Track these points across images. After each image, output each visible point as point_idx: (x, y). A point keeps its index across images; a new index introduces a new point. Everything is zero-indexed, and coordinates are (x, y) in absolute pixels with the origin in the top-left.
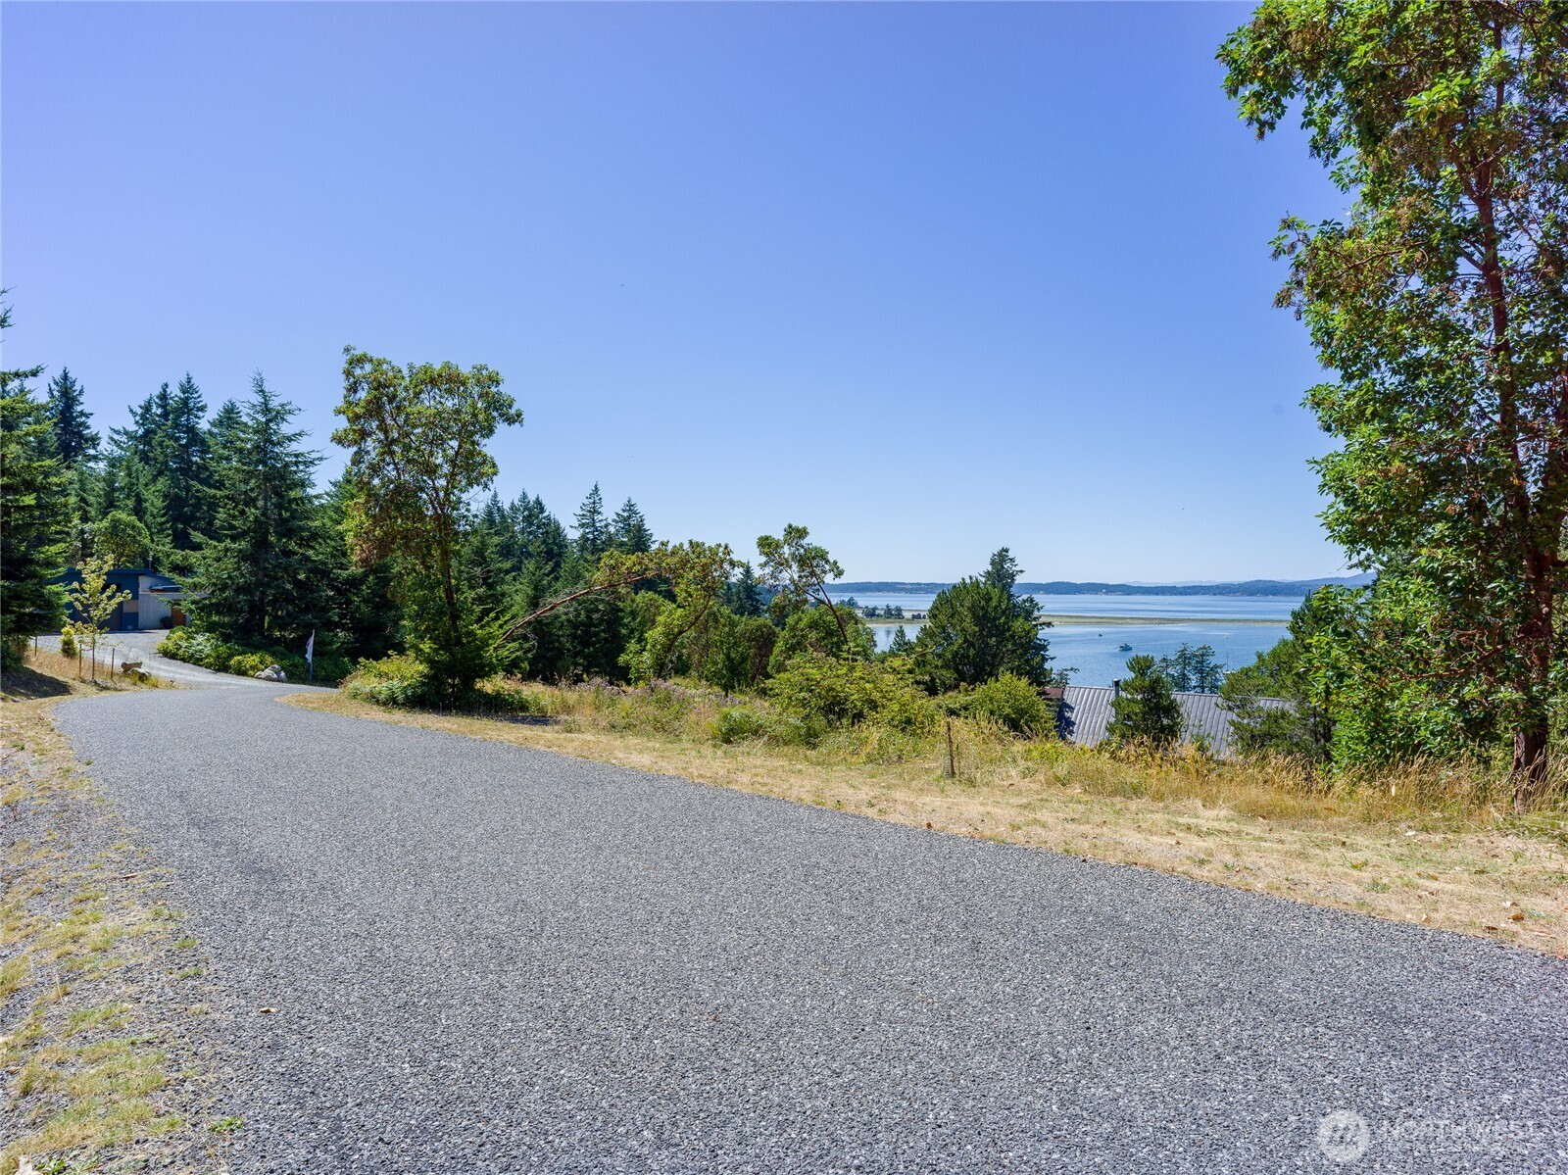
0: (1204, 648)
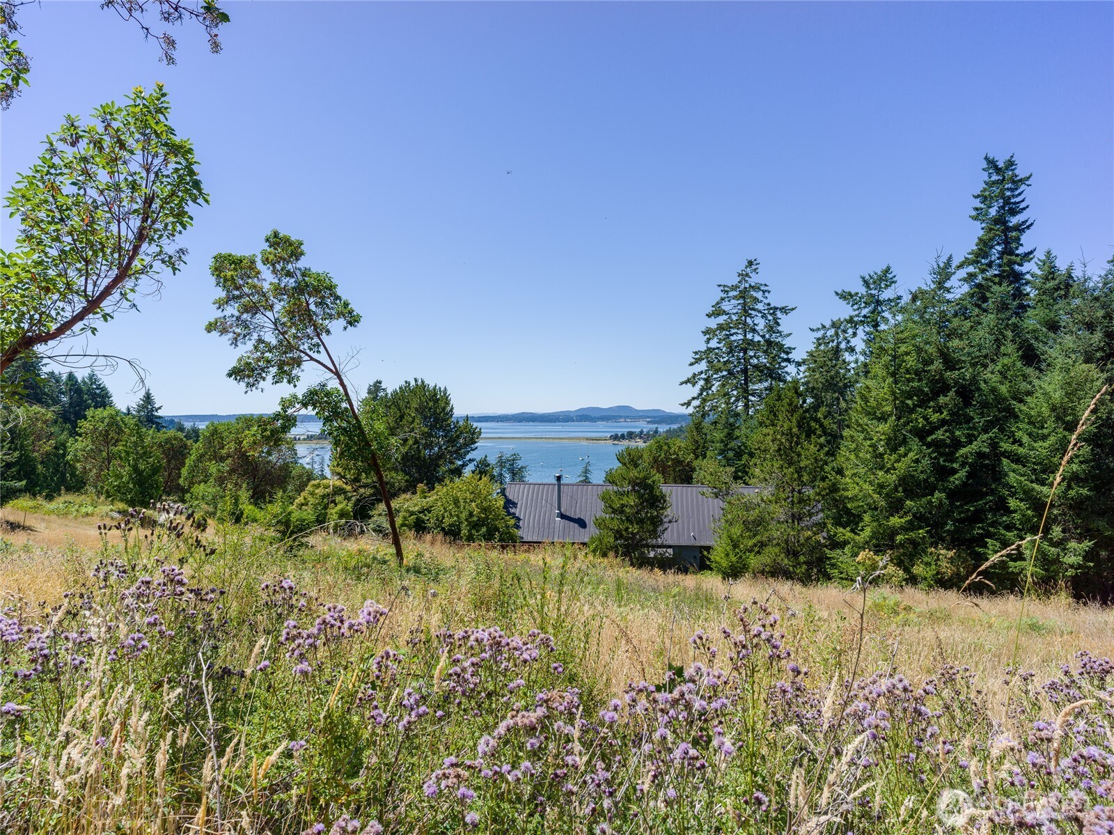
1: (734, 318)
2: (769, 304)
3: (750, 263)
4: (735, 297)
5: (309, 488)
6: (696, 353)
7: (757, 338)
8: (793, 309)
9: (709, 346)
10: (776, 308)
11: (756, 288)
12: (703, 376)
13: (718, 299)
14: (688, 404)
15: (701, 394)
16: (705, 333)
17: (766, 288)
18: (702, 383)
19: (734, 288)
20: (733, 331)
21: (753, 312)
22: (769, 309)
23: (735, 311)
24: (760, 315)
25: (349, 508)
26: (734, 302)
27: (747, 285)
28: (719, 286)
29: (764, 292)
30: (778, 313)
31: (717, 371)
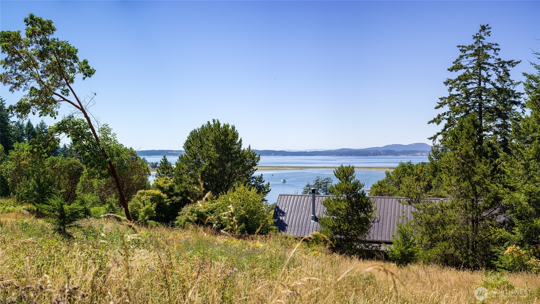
0: (328, 179)
1: (471, 71)
2: (499, 59)
3: (483, 28)
4: (471, 55)
5: (137, 195)
6: (441, 99)
7: (488, 86)
8: (518, 62)
9: (452, 93)
10: (504, 62)
11: (489, 47)
12: (446, 116)
13: (457, 57)
14: (434, 138)
15: (444, 130)
16: (446, 83)
17: (497, 47)
18: (445, 122)
19: (471, 47)
20: (470, 81)
21: (486, 66)
22: (499, 63)
23: (471, 66)
24: (491, 68)
25: (153, 208)
26: (471, 59)
27: (481, 45)
28: (459, 47)
29: (495, 50)
30: (506, 65)
31: (457, 112)
